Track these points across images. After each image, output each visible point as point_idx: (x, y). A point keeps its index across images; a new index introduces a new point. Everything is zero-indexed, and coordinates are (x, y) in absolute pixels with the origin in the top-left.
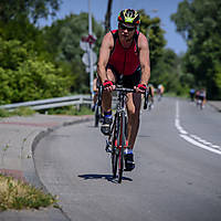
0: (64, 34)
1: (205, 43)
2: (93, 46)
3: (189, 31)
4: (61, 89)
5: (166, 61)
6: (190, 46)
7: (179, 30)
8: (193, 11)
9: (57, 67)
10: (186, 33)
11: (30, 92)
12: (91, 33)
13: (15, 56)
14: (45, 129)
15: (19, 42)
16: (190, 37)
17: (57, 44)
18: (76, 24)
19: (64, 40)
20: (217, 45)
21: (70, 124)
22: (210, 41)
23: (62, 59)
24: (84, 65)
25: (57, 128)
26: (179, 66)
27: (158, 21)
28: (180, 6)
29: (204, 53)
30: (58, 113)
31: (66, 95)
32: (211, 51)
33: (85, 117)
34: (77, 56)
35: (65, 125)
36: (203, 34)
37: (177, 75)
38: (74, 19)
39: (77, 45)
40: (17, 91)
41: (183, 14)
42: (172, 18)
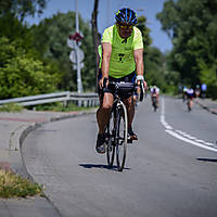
0: (51, 32)
1: (190, 41)
2: (80, 44)
3: (175, 30)
4: (48, 86)
5: (151, 59)
6: (175, 44)
7: (164, 29)
8: (179, 10)
9: (44, 64)
10: (172, 32)
11: (18, 88)
12: (78, 31)
13: (3, 53)
14: (33, 124)
15: (7, 40)
16: (175, 35)
17: (45, 42)
18: (64, 23)
19: (52, 38)
20: (201, 44)
21: (58, 119)
22: (195, 39)
23: (49, 57)
24: (71, 62)
25: (45, 123)
26: (164, 64)
27: (144, 20)
28: (165, 5)
29: (188, 51)
30: (46, 109)
31: (53, 92)
32: (195, 49)
33: (72, 113)
34: (65, 54)
35: (52, 120)
36: (188, 32)
37: (162, 73)
38: (61, 18)
39: (64, 44)
40: (5, 87)
41: (168, 13)
42: (158, 17)
